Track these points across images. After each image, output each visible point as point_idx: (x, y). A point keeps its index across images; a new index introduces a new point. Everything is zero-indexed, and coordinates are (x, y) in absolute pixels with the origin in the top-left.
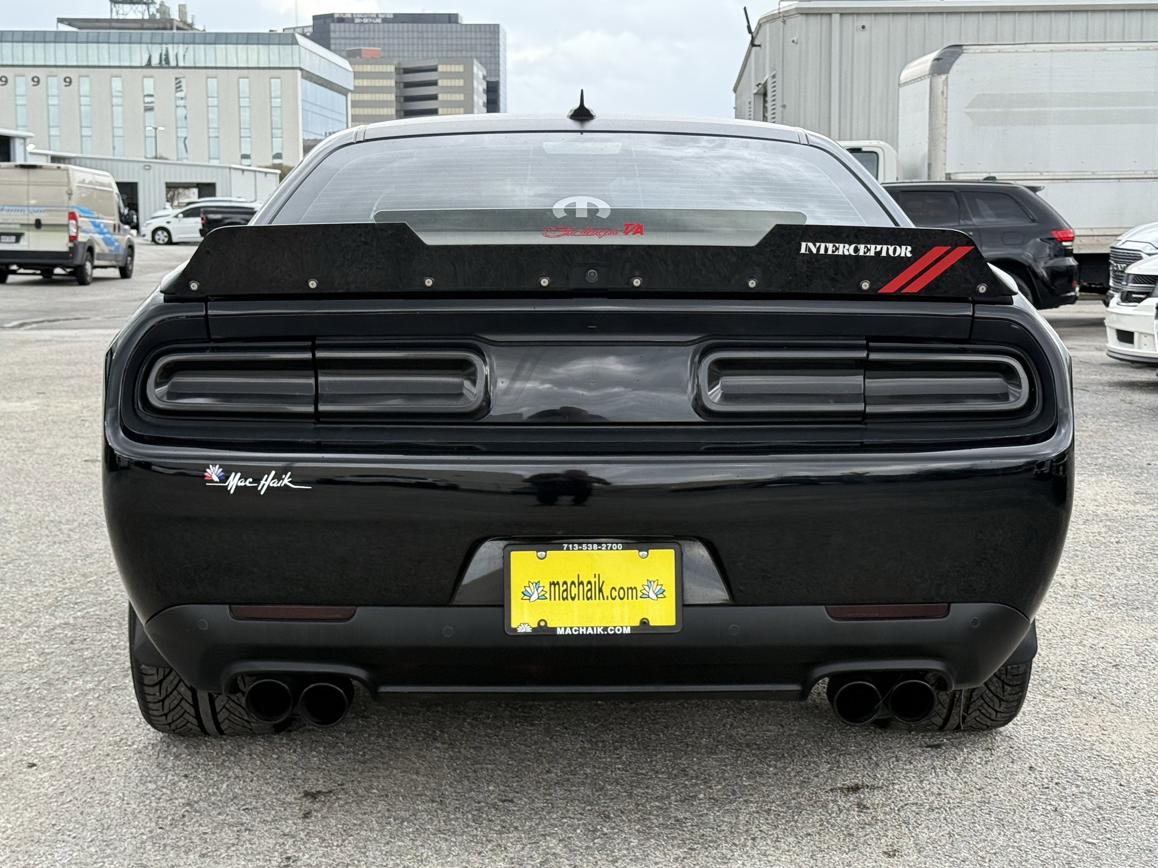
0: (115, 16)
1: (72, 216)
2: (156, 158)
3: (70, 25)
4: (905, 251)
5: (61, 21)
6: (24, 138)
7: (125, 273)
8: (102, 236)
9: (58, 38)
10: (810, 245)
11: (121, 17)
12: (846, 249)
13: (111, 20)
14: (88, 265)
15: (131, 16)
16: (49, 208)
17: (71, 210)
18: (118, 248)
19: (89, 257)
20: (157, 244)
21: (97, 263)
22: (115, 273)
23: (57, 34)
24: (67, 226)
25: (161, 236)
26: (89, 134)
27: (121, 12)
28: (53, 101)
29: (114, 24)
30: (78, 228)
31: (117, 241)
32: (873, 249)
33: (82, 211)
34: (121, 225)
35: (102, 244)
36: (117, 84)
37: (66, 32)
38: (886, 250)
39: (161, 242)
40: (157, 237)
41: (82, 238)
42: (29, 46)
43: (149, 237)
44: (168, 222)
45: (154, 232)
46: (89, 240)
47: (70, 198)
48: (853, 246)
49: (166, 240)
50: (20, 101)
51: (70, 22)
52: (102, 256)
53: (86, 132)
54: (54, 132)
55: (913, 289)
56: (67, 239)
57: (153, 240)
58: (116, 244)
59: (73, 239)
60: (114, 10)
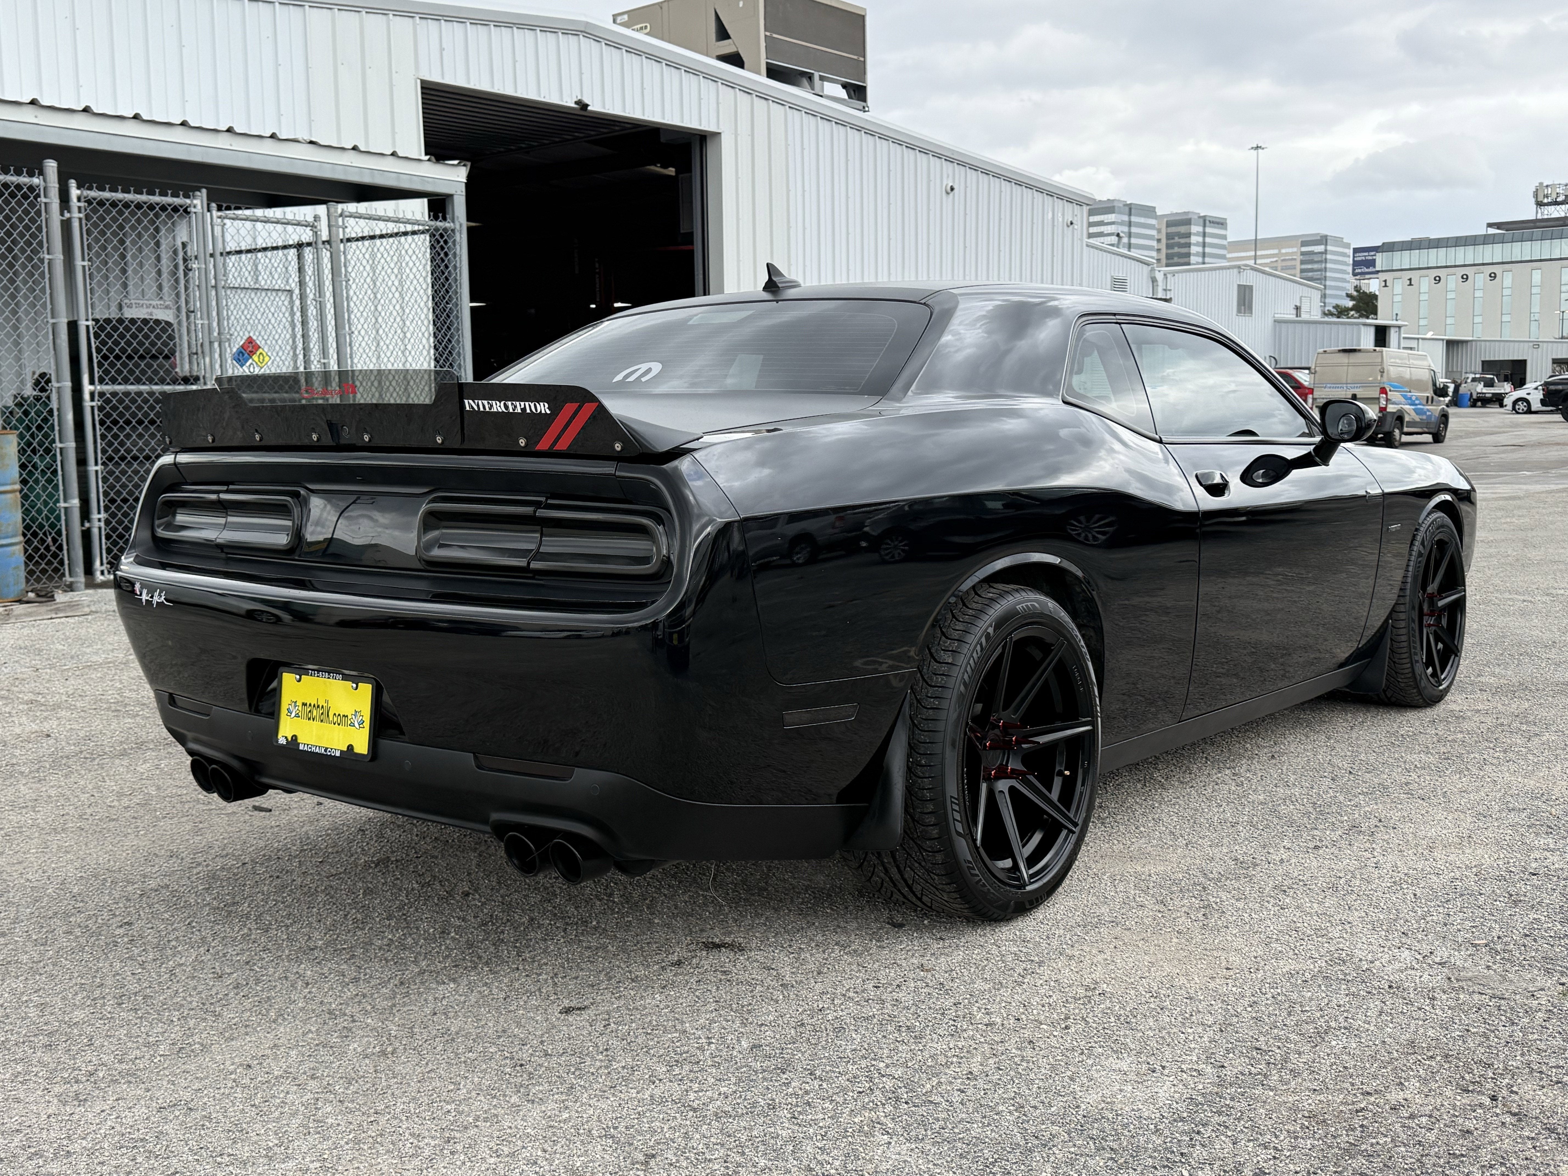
0: (1539, 217)
1: (1383, 391)
2: (1562, 338)
3: (1498, 228)
4: (543, 408)
5: (1490, 225)
6: (1399, 327)
7: (1438, 438)
8: (1413, 407)
9: (1486, 240)
10: (471, 401)
11: (1546, 217)
12: (498, 407)
13: (1537, 221)
14: (1397, 432)
15: (1555, 215)
16: (1365, 384)
17: (1382, 386)
18: (1430, 416)
19: (1399, 425)
20: (1518, 413)
21: (1406, 430)
22: (1428, 438)
23: (1486, 236)
24: (1378, 399)
25: (1521, 406)
26: (1509, 320)
27: (1546, 212)
28: (1478, 294)
29: (1538, 224)
30: (1387, 400)
31: (1428, 410)
32: (519, 406)
33: (1391, 385)
34: (1435, 397)
35: (1413, 413)
36: (1537, 276)
37: (1494, 234)
38: (529, 406)
39: (1520, 411)
40: (1517, 407)
41: (1391, 408)
42: (1461, 249)
43: (1510, 407)
44: (1528, 394)
45: (1515, 402)
46: (1399, 411)
47: (1382, 376)
48: (502, 403)
49: (1525, 409)
50: (1451, 295)
51: (1498, 226)
52: (1412, 424)
53: (1506, 318)
54: (1478, 320)
55: (563, 445)
56: (1377, 410)
57: (1514, 408)
58: (1428, 413)
59: (1382, 410)
60: (1539, 211)
